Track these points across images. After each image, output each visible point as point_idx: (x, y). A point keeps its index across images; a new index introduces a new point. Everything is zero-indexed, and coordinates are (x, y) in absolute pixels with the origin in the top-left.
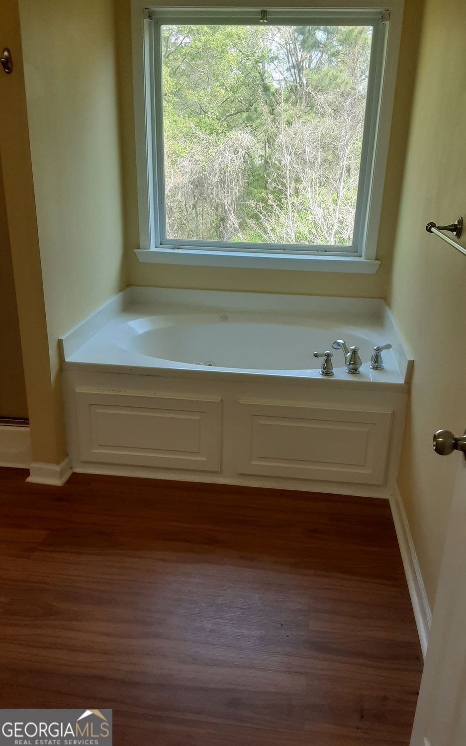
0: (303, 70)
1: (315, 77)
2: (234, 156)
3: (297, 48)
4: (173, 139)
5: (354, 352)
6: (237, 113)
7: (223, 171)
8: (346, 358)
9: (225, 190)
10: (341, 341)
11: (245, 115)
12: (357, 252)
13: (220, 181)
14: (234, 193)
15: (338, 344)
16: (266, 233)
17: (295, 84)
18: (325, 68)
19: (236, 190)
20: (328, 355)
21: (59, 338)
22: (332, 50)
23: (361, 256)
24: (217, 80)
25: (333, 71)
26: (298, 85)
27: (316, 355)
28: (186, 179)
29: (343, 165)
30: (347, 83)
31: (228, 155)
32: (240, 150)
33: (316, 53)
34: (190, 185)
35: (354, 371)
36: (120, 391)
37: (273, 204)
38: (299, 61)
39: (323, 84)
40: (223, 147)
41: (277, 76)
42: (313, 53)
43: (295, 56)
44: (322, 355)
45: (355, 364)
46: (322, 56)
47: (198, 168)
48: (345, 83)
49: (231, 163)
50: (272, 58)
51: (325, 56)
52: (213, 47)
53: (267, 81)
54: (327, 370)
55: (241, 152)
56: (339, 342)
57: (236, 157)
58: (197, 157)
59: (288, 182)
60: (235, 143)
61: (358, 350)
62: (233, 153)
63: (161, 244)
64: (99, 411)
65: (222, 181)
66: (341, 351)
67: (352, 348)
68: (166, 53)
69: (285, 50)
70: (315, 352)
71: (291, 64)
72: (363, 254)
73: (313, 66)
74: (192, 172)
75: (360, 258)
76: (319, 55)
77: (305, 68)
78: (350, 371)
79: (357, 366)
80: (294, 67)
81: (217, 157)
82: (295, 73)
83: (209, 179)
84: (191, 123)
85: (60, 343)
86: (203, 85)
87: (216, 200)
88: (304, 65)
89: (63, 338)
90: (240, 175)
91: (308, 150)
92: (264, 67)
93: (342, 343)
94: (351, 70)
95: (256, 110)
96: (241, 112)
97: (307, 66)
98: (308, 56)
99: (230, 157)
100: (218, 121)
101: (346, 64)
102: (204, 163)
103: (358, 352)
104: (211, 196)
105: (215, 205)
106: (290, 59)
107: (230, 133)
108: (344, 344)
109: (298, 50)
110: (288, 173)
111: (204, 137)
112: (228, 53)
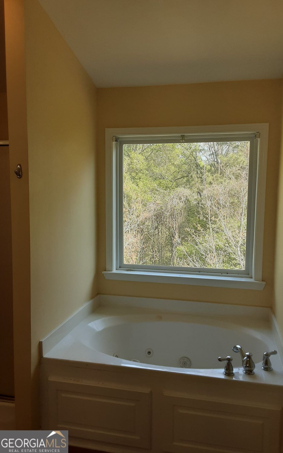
0: (218, 155)
1: (225, 159)
2: (179, 201)
3: (215, 144)
4: (145, 193)
5: (249, 357)
6: (181, 178)
7: (173, 209)
8: (243, 361)
9: (174, 219)
10: (238, 346)
11: (185, 179)
12: (249, 275)
13: (171, 215)
14: (179, 221)
15: (237, 348)
16: (197, 245)
17: (214, 162)
18: (231, 154)
19: (181, 219)
20: (229, 360)
21: (40, 341)
22: (234, 145)
23: (252, 278)
24: (170, 162)
25: (235, 156)
26: (216, 163)
27: (220, 360)
28: (152, 213)
29: (243, 207)
30: (244, 162)
31: (176, 201)
32: (182, 198)
33: (225, 146)
34: (153, 217)
35: (249, 372)
36: (79, 381)
37: (201, 229)
38: (216, 150)
39: (230, 163)
40: (172, 196)
41: (204, 158)
42: (224, 146)
43: (214, 148)
44: (224, 360)
45: (250, 366)
46: (229, 147)
47: (159, 208)
48: (242, 162)
49: (177, 205)
50: (201, 150)
51: (231, 148)
52: (168, 146)
53: (198, 161)
54: (229, 372)
55: (183, 199)
56: (237, 347)
57: (180, 202)
58: (158, 202)
59: (210, 217)
60: (180, 194)
61: (252, 355)
62: (179, 199)
63: (120, 268)
64: (63, 395)
65: (172, 215)
66: (239, 354)
67: (247, 354)
68: (142, 149)
69: (208, 146)
70: (219, 357)
71: (211, 152)
72: (253, 276)
73: (224, 153)
74: (155, 210)
75: (251, 279)
76: (228, 147)
77: (219, 154)
78: (246, 372)
79: (253, 368)
80: (213, 154)
81: (169, 202)
82: (214, 157)
83: (165, 214)
84: (155, 184)
85: (40, 345)
86: (163, 164)
87: (168, 225)
88: (219, 152)
89: (43, 340)
90: (183, 211)
91: (221, 198)
92: (196, 154)
93: (239, 348)
94: (246, 155)
95: (191, 176)
96: (183, 177)
97: (221, 153)
98: (221, 148)
99: (177, 202)
100: (171, 182)
101: (243, 151)
102: (162, 205)
103: (252, 357)
104: (166, 223)
105: (168, 228)
106: (211, 149)
107: (177, 188)
108: (241, 349)
109: (215, 145)
110: (209, 212)
111: (162, 191)
112: (176, 149)
